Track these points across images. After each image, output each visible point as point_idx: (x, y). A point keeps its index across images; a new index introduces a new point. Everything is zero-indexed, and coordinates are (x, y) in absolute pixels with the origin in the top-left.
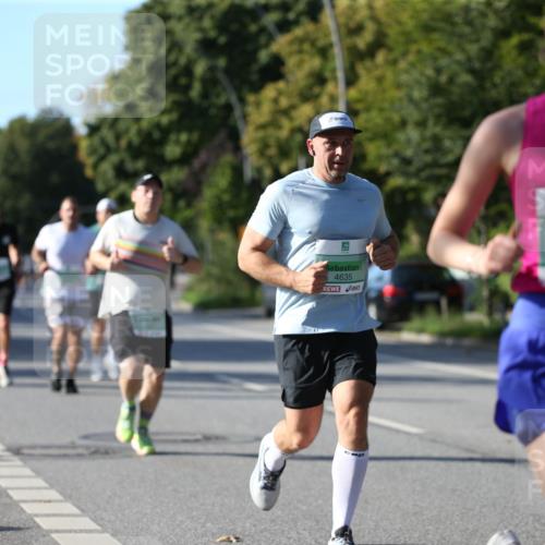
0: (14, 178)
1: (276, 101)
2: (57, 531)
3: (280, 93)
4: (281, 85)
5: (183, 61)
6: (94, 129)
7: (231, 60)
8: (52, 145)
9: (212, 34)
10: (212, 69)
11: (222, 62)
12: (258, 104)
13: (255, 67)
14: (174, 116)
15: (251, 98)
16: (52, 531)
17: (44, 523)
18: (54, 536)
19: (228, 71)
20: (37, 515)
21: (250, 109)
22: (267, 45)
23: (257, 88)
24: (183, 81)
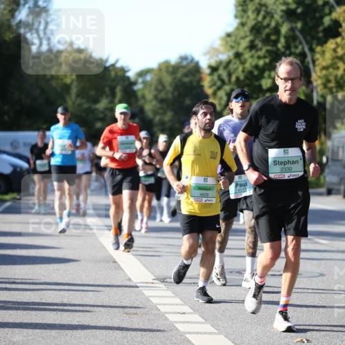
0: (162, 101)
1: (335, 50)
2: (189, 333)
3: (338, 45)
4: (339, 40)
5: (273, 24)
6: (214, 69)
7: (305, 24)
8: (186, 80)
9: (293, 6)
10: (292, 29)
11: (299, 25)
12: (323, 53)
13: (321, 28)
14: (267, 60)
15: (318, 49)
16: (186, 333)
17: (181, 327)
18: (187, 336)
19: (302, 31)
20: (176, 322)
21: (317, 56)
22: (330, 13)
23: (322, 42)
24: (273, 38)
